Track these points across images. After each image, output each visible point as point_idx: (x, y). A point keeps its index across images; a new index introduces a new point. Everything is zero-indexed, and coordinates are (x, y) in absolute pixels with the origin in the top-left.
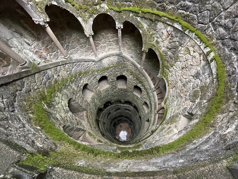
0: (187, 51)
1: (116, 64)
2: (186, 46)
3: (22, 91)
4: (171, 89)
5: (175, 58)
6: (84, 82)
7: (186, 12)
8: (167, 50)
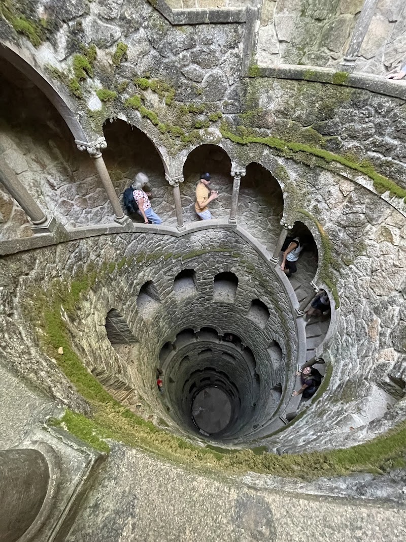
0: (384, 234)
1: (219, 246)
2: (383, 224)
3: (29, 276)
4: (343, 317)
5: (354, 247)
6: (145, 278)
7: (385, 156)
8: (337, 229)
